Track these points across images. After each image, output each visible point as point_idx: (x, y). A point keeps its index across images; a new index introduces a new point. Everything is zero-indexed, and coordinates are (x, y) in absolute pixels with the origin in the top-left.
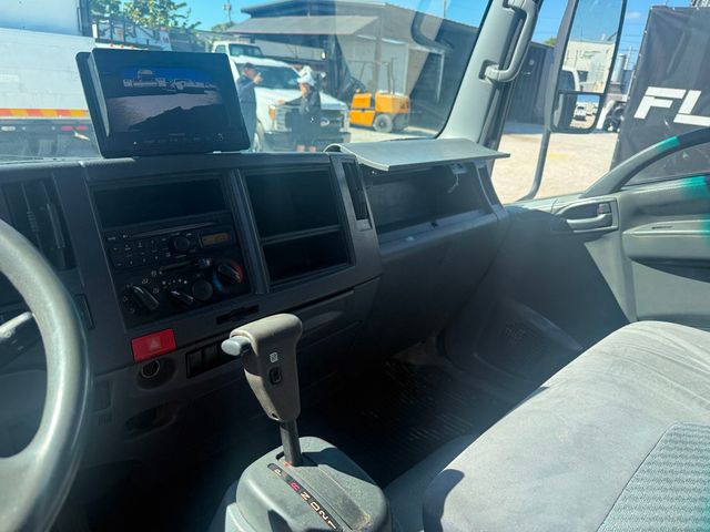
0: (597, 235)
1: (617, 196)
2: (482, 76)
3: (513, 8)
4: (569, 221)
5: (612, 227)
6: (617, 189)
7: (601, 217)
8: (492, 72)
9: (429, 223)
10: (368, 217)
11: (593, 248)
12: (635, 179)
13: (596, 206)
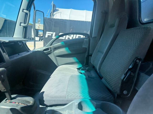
0: (50, 54)
1: (51, 46)
2: (20, 25)
3: (25, 12)
4: (44, 52)
5: (52, 51)
6: (51, 45)
7: (50, 50)
8: (22, 24)
9: (17, 54)
10: (5, 52)
11: (49, 56)
12: (53, 43)
13: (48, 48)
